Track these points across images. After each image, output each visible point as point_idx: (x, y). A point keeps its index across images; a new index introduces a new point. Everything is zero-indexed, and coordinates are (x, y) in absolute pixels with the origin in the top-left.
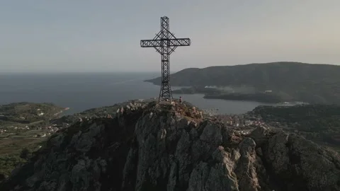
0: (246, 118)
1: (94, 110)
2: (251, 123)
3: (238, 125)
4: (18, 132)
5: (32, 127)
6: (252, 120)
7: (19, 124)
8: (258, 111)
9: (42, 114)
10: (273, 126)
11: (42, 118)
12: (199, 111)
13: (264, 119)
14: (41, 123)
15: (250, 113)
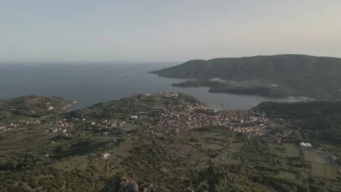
0: (250, 114)
1: (101, 104)
2: (255, 119)
3: (242, 121)
4: (30, 127)
5: (43, 122)
6: (256, 116)
7: (31, 118)
8: (262, 107)
9: (52, 108)
10: (277, 122)
11: (52, 112)
12: (205, 106)
13: (268, 116)
14: (51, 118)
15: (254, 109)
